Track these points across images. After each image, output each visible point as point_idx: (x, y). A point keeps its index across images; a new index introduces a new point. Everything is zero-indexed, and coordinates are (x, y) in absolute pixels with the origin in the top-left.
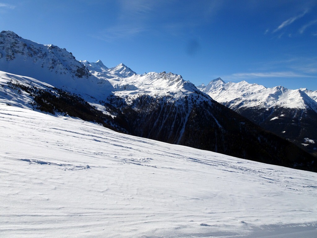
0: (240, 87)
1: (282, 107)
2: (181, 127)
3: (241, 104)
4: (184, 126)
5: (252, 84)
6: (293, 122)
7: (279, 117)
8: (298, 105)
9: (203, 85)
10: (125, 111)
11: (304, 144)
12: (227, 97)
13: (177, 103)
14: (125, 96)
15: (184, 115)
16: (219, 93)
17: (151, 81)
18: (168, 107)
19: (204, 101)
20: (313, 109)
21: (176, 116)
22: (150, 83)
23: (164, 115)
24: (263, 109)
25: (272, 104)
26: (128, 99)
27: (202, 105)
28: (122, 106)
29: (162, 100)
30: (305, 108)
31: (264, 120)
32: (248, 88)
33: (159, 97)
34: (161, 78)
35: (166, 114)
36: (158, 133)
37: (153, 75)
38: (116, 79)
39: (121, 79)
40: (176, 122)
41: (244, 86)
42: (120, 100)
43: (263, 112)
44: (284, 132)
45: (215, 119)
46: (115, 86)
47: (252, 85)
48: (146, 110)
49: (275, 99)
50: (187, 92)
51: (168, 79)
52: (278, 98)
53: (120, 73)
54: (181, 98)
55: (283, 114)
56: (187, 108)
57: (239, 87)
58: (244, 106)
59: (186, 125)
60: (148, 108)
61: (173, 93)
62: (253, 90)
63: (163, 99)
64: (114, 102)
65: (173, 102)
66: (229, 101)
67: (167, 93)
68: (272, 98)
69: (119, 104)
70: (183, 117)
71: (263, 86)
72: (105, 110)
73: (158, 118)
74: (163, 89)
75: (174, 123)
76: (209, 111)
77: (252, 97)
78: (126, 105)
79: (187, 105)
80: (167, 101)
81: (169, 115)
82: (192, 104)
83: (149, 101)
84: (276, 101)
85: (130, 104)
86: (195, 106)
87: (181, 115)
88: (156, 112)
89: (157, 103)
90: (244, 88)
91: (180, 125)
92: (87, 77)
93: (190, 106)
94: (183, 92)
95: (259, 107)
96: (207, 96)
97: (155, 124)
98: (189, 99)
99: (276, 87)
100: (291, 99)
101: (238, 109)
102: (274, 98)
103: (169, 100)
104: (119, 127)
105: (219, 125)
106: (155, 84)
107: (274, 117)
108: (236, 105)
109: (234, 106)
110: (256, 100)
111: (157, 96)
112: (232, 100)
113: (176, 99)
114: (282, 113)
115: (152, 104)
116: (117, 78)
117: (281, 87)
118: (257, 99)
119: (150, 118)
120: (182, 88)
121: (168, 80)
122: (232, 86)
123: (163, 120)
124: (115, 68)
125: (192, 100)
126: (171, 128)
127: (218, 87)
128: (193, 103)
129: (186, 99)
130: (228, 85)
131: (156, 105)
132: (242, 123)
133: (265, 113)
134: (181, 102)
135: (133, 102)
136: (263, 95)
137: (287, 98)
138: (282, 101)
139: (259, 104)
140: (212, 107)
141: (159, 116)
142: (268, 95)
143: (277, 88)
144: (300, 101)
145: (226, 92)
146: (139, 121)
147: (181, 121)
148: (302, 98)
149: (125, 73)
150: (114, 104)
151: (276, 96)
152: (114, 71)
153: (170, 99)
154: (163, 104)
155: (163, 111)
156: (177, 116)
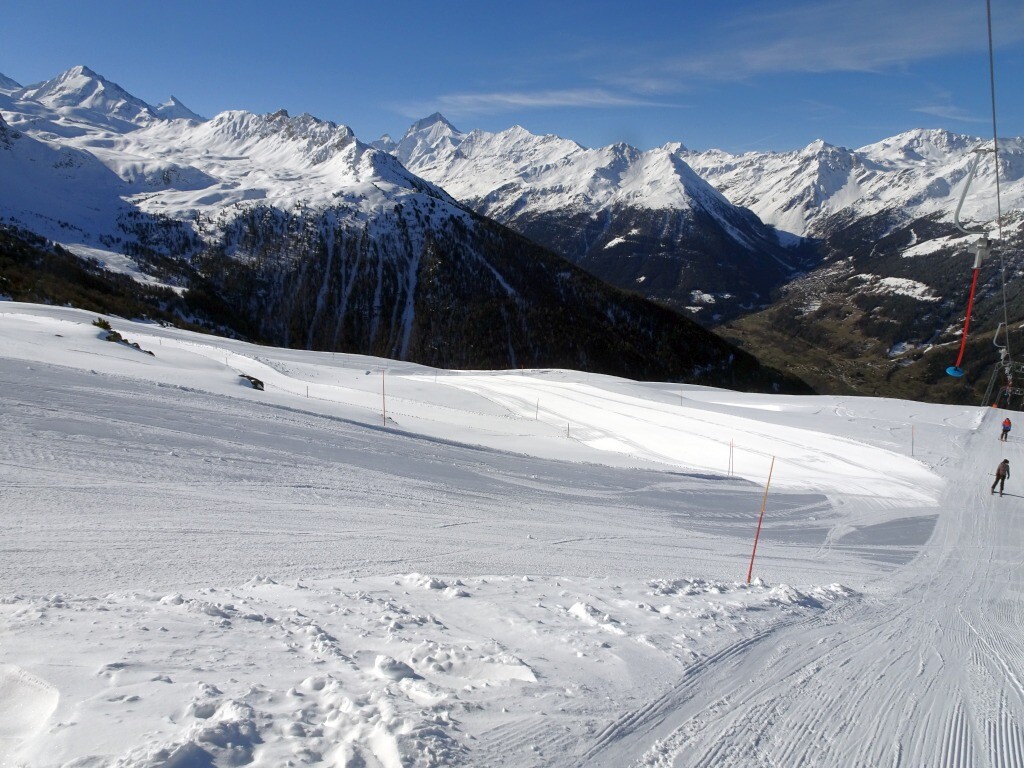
0: (509, 146)
1: (632, 208)
2: (403, 304)
3: (521, 203)
4: (410, 299)
5: (542, 137)
6: (662, 250)
7: (628, 238)
8: (671, 200)
9: (386, 139)
10: (206, 264)
11: (692, 308)
12: (473, 179)
13: (375, 229)
14: (187, 214)
15: (404, 264)
16: (448, 168)
17: (238, 145)
18: (351, 244)
19: (452, 216)
20: (707, 208)
21: (380, 268)
22: (236, 154)
23: (343, 271)
24: (584, 215)
25: (604, 198)
26: (203, 225)
27: (449, 229)
28: (190, 250)
29: (325, 223)
30: (687, 207)
31: (588, 249)
32: (531, 150)
33: (312, 213)
34: (275, 132)
35: (348, 265)
36: (338, 330)
37: (242, 122)
38: (97, 137)
39: (116, 138)
40: (386, 290)
41: (519, 142)
42: (174, 229)
43: (584, 226)
44: (643, 279)
45: (494, 271)
46: (126, 174)
47: (544, 140)
48: (279, 258)
49: (612, 184)
50: (395, 190)
51: (304, 138)
52: (619, 180)
53: (85, 104)
54: (384, 211)
55: (635, 227)
56: (408, 243)
57: (504, 145)
58: (531, 207)
59: (416, 296)
60: (282, 249)
61: (352, 197)
62: (546, 157)
63: (327, 218)
64: (155, 236)
65: (362, 226)
66: (483, 194)
67: (335, 196)
68: (603, 180)
69: (176, 244)
70: (402, 272)
71: (574, 144)
72: (136, 270)
73: (326, 282)
74: (300, 178)
75: (378, 292)
76: (472, 247)
77: (548, 181)
78: (204, 245)
79: (405, 233)
80: (340, 223)
81: (359, 269)
82: (419, 229)
83: (282, 227)
84: (615, 190)
85: (215, 243)
86: (429, 234)
87: (394, 266)
88: (313, 261)
89: (312, 233)
90: (522, 151)
91: (398, 298)
92: (6, 141)
93: (416, 235)
94: (384, 193)
95: (571, 211)
96: (441, 193)
97: (320, 302)
98: (409, 214)
99: (611, 146)
100: (653, 183)
101: (513, 219)
102: (608, 182)
103: (346, 221)
104: (211, 323)
105: (505, 286)
106: (256, 154)
107: (614, 238)
108: (505, 206)
109: (500, 210)
110: (560, 190)
111: (306, 208)
112: (493, 192)
113: (368, 217)
114: (632, 223)
115: (292, 237)
116: (101, 135)
117: (624, 145)
118: (565, 184)
119: (300, 281)
120: (374, 175)
121: (304, 143)
122: (484, 142)
123: (344, 286)
124: (54, 83)
125: (417, 216)
126: (371, 309)
127: (437, 146)
128: (423, 225)
129: (400, 215)
130: (470, 141)
131: (310, 239)
132: (562, 274)
133: (588, 227)
134: (385, 224)
135: (226, 235)
136: (579, 171)
137: (642, 177)
138: (630, 189)
139: (571, 201)
140: (476, 233)
141: (327, 276)
142: (593, 173)
143: (615, 149)
144: (674, 187)
145: (465, 166)
146: (265, 296)
147: (400, 285)
148: (678, 177)
149: (104, 103)
150: (157, 243)
151: (613, 173)
152: (57, 96)
153: (349, 218)
154: (332, 233)
155: (337, 259)
156: (383, 269)
